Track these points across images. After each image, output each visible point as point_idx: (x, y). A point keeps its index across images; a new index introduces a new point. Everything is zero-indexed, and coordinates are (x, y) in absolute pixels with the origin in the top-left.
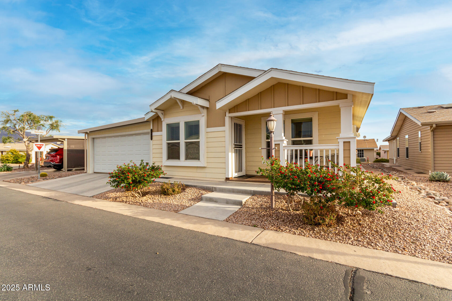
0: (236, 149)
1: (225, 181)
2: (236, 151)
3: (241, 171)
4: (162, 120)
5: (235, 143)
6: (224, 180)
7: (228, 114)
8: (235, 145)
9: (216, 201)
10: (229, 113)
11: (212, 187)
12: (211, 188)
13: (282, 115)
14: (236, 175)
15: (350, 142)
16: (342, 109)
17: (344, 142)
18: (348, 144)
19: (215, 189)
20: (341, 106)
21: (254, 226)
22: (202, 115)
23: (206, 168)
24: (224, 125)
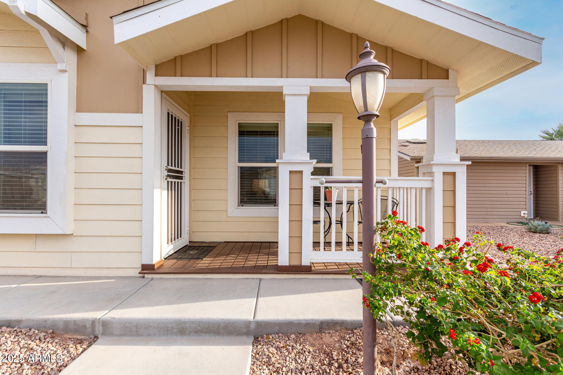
0: (170, 180)
1: (141, 275)
2: (170, 187)
3: (181, 237)
5: (168, 165)
6: (135, 272)
7: (150, 77)
8: (169, 171)
10: (156, 75)
11: (94, 322)
12: (88, 325)
13: (305, 98)
14: (169, 249)
15: (454, 174)
16: (437, 100)
17: (445, 174)
18: (450, 178)
19: (106, 326)
20: (435, 94)
22: (59, 68)
23: (72, 238)
24: (139, 109)
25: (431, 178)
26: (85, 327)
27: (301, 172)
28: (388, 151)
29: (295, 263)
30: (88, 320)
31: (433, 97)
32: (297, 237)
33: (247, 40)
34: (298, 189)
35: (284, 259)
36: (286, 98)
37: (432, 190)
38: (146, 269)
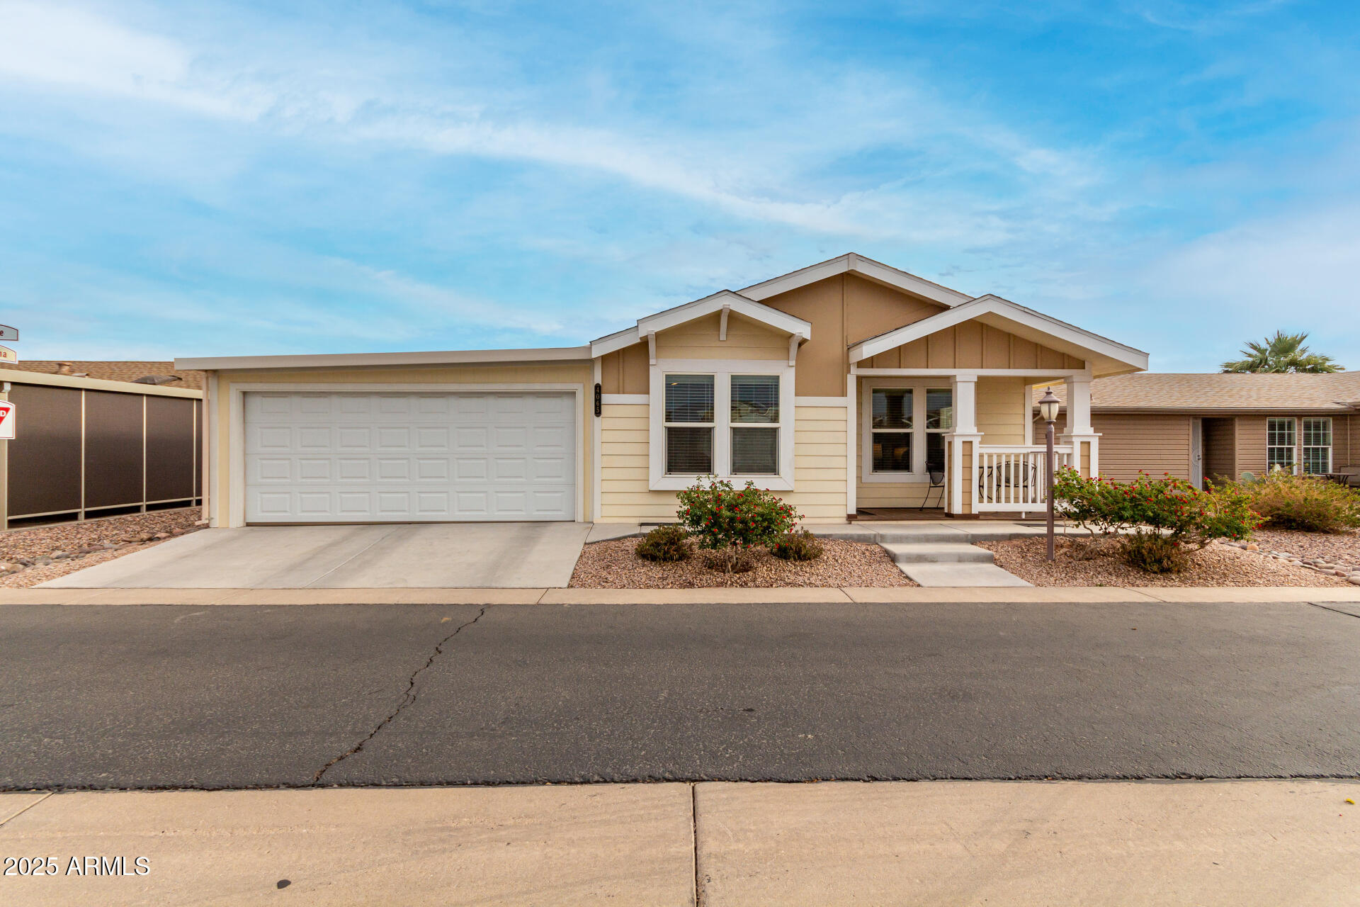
4: (652, 361)
6: (844, 520)
7: (853, 372)
9: (933, 559)
10: (857, 370)
12: (873, 537)
13: (973, 384)
15: (1089, 443)
16: (1076, 383)
17: (1082, 443)
18: (1086, 445)
19: (883, 538)
20: (1074, 380)
21: (1097, 586)
22: (790, 364)
23: (792, 493)
24: (843, 393)
25: (1071, 447)
26: (870, 538)
27: (971, 442)
28: (1022, 416)
29: (967, 512)
30: (871, 534)
31: (1073, 382)
32: (967, 493)
33: (927, 340)
34: (968, 455)
35: (957, 509)
36: (958, 383)
37: (1072, 456)
38: (850, 518)
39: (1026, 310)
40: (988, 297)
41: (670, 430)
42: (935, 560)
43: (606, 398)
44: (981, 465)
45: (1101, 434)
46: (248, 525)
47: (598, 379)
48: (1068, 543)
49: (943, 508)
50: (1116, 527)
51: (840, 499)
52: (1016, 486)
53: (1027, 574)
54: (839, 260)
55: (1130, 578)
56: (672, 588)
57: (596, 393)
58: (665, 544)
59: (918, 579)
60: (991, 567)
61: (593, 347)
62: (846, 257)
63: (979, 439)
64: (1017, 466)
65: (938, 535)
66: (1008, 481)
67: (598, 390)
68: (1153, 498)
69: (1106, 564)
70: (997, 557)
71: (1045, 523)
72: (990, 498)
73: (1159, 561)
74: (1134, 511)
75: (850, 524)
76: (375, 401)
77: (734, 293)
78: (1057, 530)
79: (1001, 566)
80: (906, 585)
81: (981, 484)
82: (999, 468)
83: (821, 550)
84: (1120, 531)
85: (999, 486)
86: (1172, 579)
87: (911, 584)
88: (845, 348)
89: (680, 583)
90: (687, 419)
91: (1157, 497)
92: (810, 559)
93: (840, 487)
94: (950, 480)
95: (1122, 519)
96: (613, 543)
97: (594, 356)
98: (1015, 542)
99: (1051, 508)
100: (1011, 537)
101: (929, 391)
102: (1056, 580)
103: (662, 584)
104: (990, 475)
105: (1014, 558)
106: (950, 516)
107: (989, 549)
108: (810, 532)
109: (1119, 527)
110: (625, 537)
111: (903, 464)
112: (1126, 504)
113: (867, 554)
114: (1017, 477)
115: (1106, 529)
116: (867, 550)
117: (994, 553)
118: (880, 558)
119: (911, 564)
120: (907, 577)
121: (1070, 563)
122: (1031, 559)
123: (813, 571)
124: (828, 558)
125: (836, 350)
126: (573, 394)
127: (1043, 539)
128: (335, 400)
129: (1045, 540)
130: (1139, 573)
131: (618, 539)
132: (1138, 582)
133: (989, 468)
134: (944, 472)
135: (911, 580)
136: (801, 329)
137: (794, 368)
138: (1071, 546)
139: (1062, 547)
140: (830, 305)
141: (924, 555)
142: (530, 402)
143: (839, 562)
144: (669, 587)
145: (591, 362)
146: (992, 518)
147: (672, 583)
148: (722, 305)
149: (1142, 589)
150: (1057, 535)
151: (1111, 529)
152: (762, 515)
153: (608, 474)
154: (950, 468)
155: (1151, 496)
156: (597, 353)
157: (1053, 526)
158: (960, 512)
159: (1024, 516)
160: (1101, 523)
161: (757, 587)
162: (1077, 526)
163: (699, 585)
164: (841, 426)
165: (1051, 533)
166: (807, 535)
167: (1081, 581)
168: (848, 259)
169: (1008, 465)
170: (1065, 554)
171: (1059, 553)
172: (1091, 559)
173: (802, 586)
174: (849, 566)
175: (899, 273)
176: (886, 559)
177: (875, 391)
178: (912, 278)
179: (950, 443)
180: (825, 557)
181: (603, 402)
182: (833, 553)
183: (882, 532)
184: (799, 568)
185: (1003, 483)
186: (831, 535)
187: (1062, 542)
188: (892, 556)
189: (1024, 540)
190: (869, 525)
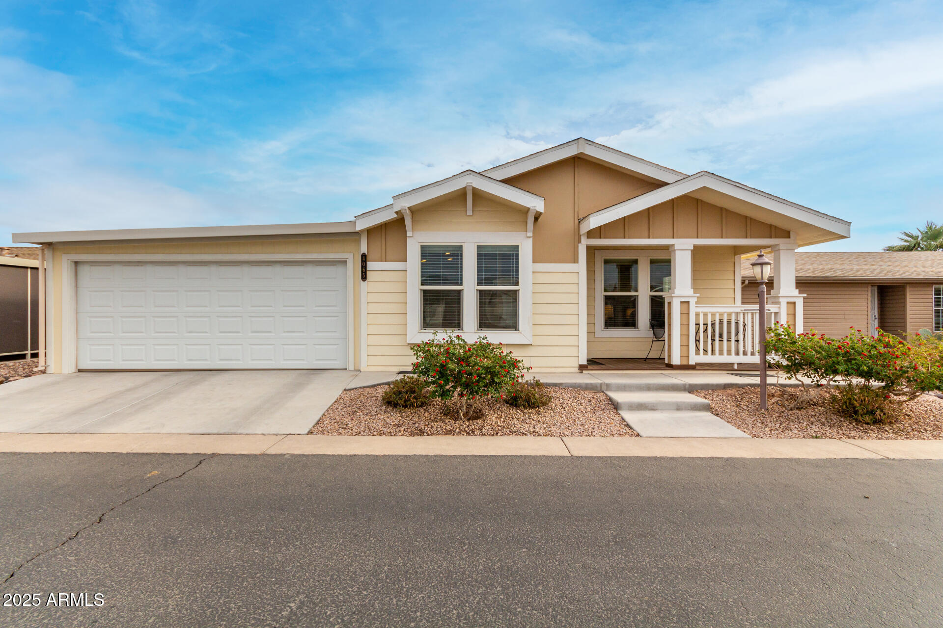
1: (580, 371)
4: (409, 234)
6: (576, 370)
7: (584, 240)
9: (653, 408)
10: (587, 239)
12: (598, 386)
13: (690, 252)
15: (794, 303)
16: (782, 252)
17: (788, 302)
18: (792, 305)
19: (608, 386)
20: (781, 248)
21: (813, 437)
22: (528, 236)
23: (531, 347)
24: (575, 260)
25: (778, 306)
26: (596, 387)
27: (688, 302)
28: (732, 281)
29: (685, 363)
30: (598, 383)
31: (779, 250)
32: (685, 346)
33: (649, 213)
34: (686, 314)
35: (676, 360)
36: (676, 251)
37: (779, 314)
38: (582, 368)
39: (737, 185)
40: (703, 173)
41: (425, 292)
42: (656, 408)
43: (371, 265)
44: (697, 323)
45: (805, 295)
46: (80, 371)
47: (364, 249)
48: (779, 393)
49: (664, 359)
50: (828, 379)
51: (573, 351)
52: (729, 340)
53: (742, 423)
54: (569, 144)
55: (844, 428)
56: (403, 435)
57: (362, 261)
58: (407, 393)
59: (638, 428)
60: (707, 415)
61: (357, 222)
62: (576, 141)
63: (695, 299)
64: (729, 323)
65: (658, 384)
66: (721, 336)
67: (364, 258)
68: (867, 354)
69: (817, 414)
70: (713, 406)
71: (758, 373)
72: (705, 351)
73: (872, 413)
74: (847, 365)
75: (582, 373)
76: (182, 269)
77: (479, 173)
78: (770, 380)
79: (717, 415)
80: (626, 434)
81: (697, 339)
82: (713, 325)
83: (550, 398)
84: (832, 383)
85: (713, 340)
86: (886, 431)
87: (631, 433)
88: (577, 222)
89: (412, 431)
90: (440, 283)
91: (870, 352)
92: (538, 407)
93: (572, 341)
94: (669, 335)
95: (836, 372)
96: (368, 389)
97: (358, 229)
98: (729, 391)
99: (764, 361)
100: (726, 387)
101: (652, 262)
102: (771, 430)
103: (396, 431)
104: (705, 331)
105: (729, 407)
106: (670, 366)
107: (705, 398)
108: (542, 381)
109: (832, 380)
110: (380, 385)
111: (630, 322)
112: (840, 358)
113: (593, 401)
114: (729, 333)
115: (817, 381)
116: (593, 397)
117: (710, 402)
118: (605, 405)
119: (633, 412)
120: (628, 426)
121: (783, 412)
122: (745, 407)
123: (540, 419)
124: (556, 406)
125: (569, 222)
126: (344, 262)
127: (754, 388)
128: (150, 268)
129: (758, 389)
130: (851, 423)
131: (373, 386)
132: (853, 434)
133: (704, 325)
134: (664, 329)
135: (631, 428)
136: (535, 203)
137: (531, 239)
138: (782, 395)
139: (773, 396)
140: (563, 185)
141: (645, 404)
142: (309, 269)
143: (566, 409)
144: (400, 434)
145: (358, 234)
146: (709, 368)
147: (404, 430)
148: (466, 183)
149: (858, 442)
150: (771, 385)
151: (823, 382)
152: (486, 368)
153: (373, 329)
154: (669, 325)
155: (863, 351)
156: (361, 226)
157: (766, 376)
158: (679, 363)
159: (736, 367)
160: (813, 376)
161: (483, 435)
162: (790, 378)
163: (429, 432)
164: (573, 288)
165: (764, 384)
166: (537, 384)
167: (796, 431)
168: (578, 143)
169: (721, 323)
170: (777, 403)
171: (770, 402)
172: (802, 408)
173: (526, 434)
174: (575, 413)
175: (623, 155)
176: (610, 407)
177: (606, 262)
178: (635, 159)
179: (669, 303)
180: (554, 405)
181: (368, 269)
182: (561, 401)
183: (607, 381)
184: (527, 416)
185: (717, 338)
186: (561, 384)
187: (774, 391)
188: (615, 404)
189: (738, 389)
190: (599, 374)
